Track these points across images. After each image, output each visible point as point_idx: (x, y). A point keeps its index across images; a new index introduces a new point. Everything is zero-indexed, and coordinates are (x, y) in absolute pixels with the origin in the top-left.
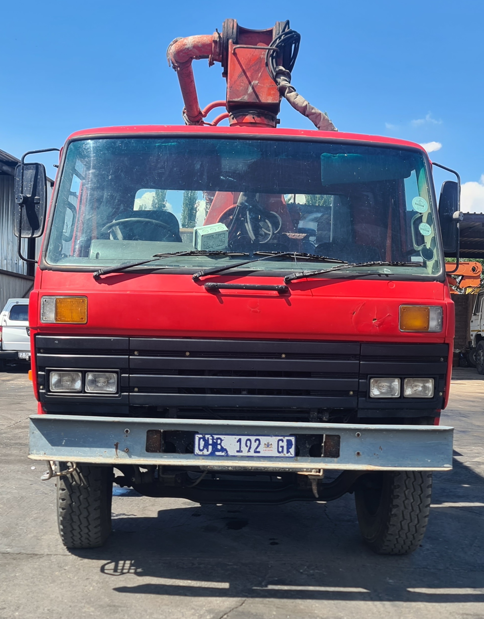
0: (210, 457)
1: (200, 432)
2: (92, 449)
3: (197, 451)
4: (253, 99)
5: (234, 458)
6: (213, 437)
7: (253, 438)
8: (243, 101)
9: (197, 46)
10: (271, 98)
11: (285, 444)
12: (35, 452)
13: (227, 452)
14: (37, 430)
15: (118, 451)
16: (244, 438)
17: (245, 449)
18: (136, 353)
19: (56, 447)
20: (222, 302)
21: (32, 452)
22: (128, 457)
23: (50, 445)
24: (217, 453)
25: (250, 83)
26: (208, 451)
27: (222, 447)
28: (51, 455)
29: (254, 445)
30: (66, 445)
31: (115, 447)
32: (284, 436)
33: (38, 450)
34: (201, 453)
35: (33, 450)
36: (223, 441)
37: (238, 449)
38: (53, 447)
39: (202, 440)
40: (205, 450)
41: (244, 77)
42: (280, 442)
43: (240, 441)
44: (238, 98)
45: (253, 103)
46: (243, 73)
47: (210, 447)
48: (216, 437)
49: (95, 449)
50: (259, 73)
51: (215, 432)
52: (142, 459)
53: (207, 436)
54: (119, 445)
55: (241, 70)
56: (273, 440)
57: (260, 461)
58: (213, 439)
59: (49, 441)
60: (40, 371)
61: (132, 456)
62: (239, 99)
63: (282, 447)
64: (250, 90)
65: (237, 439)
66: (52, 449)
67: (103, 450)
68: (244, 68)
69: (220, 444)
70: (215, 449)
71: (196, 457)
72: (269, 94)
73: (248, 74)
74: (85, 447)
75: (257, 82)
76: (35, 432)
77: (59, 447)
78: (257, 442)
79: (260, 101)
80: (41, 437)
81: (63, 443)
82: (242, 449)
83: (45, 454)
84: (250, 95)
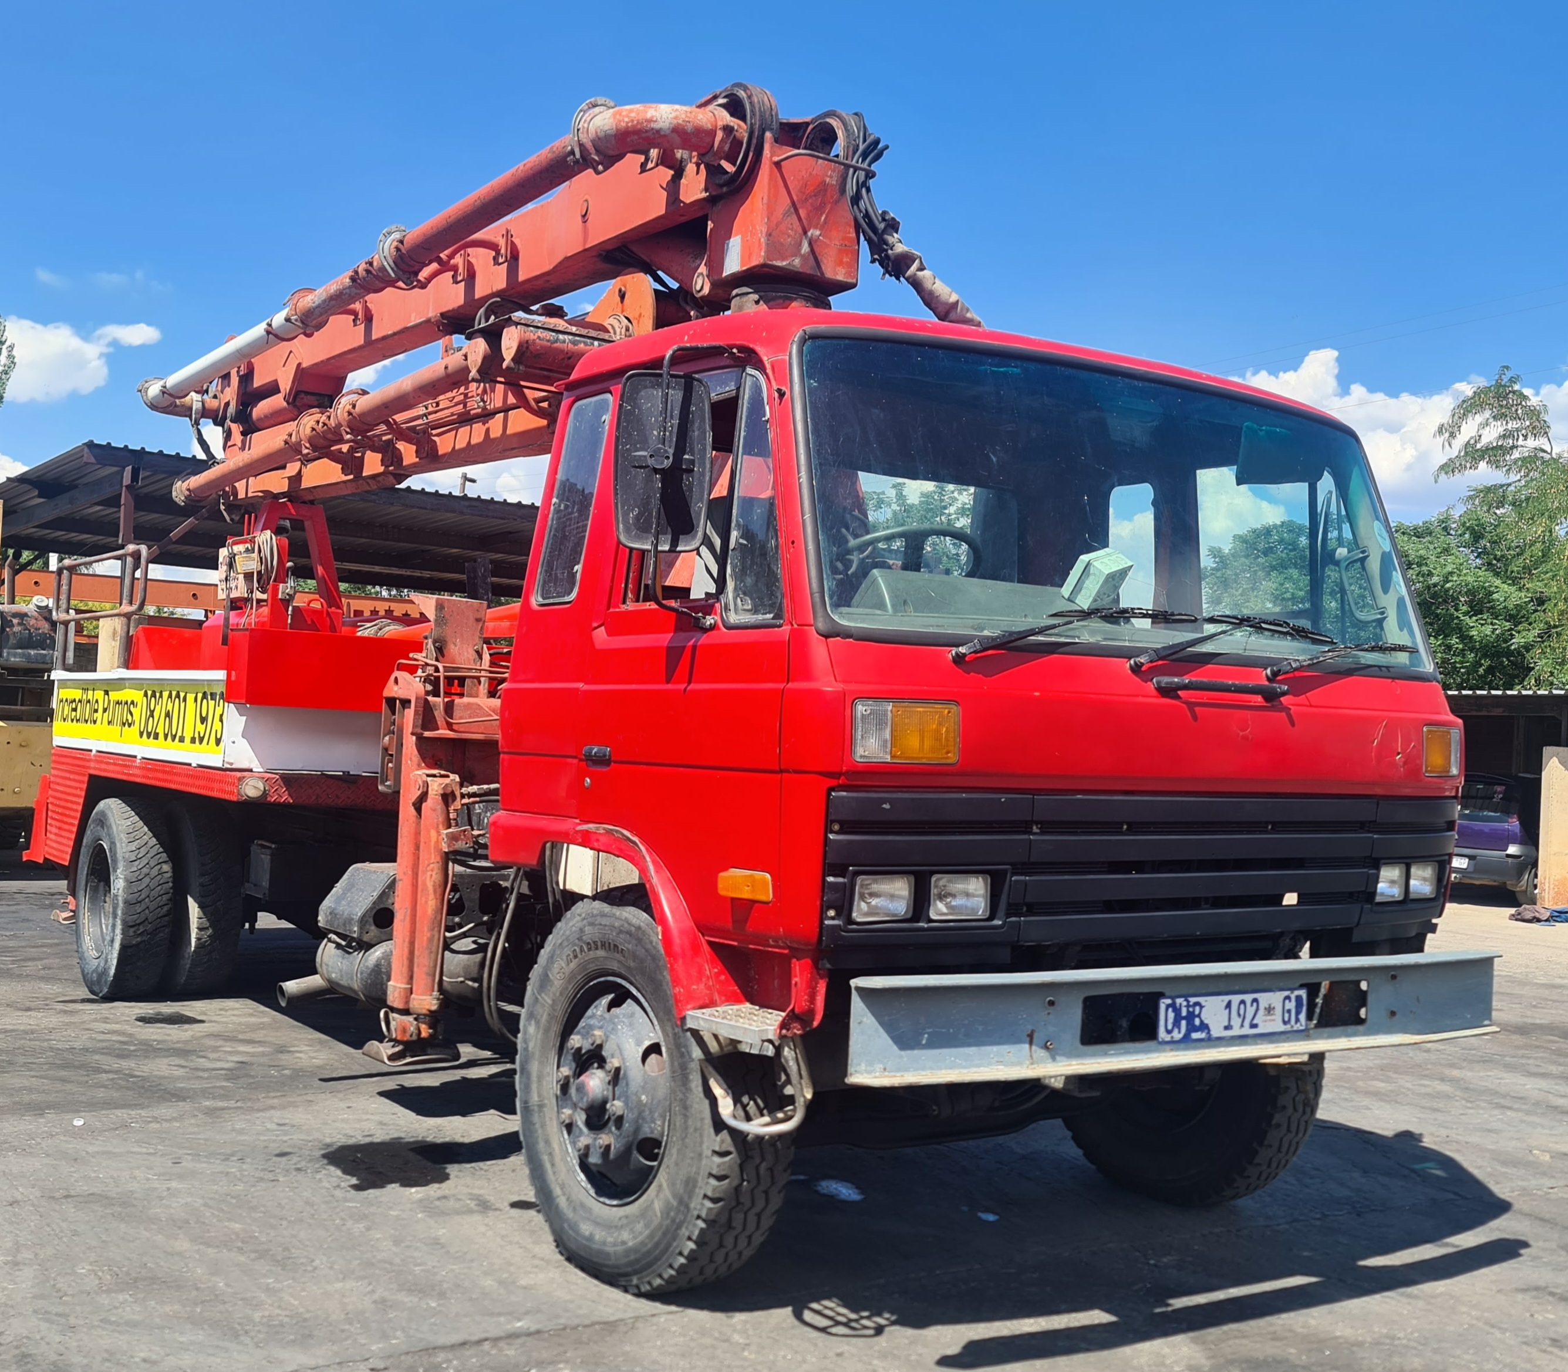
0: (1182, 1045)
1: (1167, 994)
2: (983, 1048)
3: (1162, 1034)
4: (809, 269)
5: (1220, 1041)
6: (1188, 1002)
7: (1248, 998)
8: (790, 268)
9: (683, 129)
10: (844, 271)
11: (1291, 1005)
12: (863, 1067)
13: (1209, 1031)
14: (870, 1015)
15: (1034, 1048)
16: (1236, 999)
17: (1236, 1021)
18: (1035, 829)
19: (909, 1052)
20: (1195, 718)
21: (858, 1068)
22: (1050, 1060)
23: (895, 1048)
24: (1195, 1035)
25: (805, 232)
26: (1179, 1032)
27: (1202, 1022)
28: (899, 1070)
29: (1251, 1011)
30: (931, 1045)
31: (1028, 1039)
32: (1292, 990)
33: (870, 1063)
34: (1168, 1038)
35: (859, 1064)
36: (1204, 1010)
37: (1226, 1024)
38: (903, 1053)
39: (1170, 1010)
40: (1176, 1030)
41: (795, 217)
42: (1287, 1001)
43: (1229, 1005)
44: (783, 260)
45: (810, 275)
46: (792, 210)
47: (1184, 1023)
48: (1193, 1000)
49: (989, 1048)
50: (821, 215)
51: (1191, 992)
52: (1074, 1062)
53: (1179, 1001)
54: (1035, 1036)
55: (789, 201)
56: (1274, 999)
57: (1257, 1044)
58: (1188, 1006)
59: (893, 1038)
60: (829, 875)
61: (1058, 1058)
62: (784, 263)
63: (1289, 1011)
64: (805, 248)
65: (1225, 1003)
66: (901, 1057)
67: (1004, 1049)
68: (795, 198)
69: (1199, 1016)
70: (1190, 1028)
71: (1161, 1047)
72: (840, 263)
73: (802, 213)
74: (969, 1045)
75: (818, 233)
76: (865, 1019)
77: (916, 1052)
78: (1255, 1004)
79: (822, 273)
80: (877, 1030)
81: (924, 1042)
82: (1232, 1023)
83: (885, 1069)
84: (804, 258)
